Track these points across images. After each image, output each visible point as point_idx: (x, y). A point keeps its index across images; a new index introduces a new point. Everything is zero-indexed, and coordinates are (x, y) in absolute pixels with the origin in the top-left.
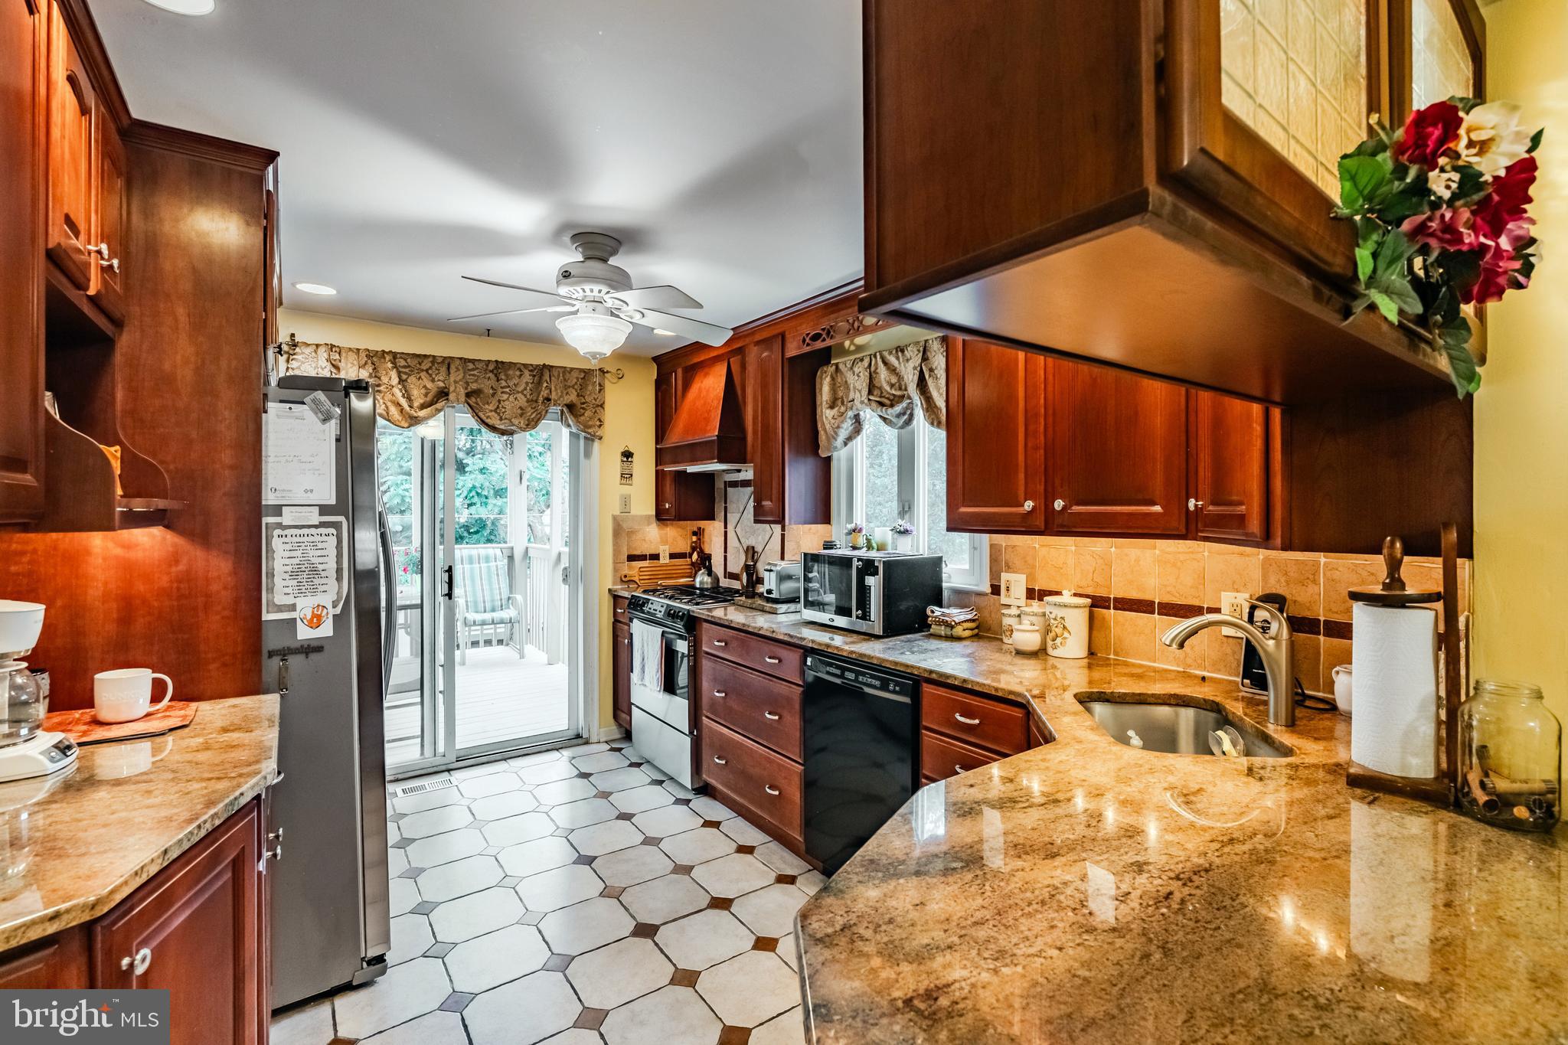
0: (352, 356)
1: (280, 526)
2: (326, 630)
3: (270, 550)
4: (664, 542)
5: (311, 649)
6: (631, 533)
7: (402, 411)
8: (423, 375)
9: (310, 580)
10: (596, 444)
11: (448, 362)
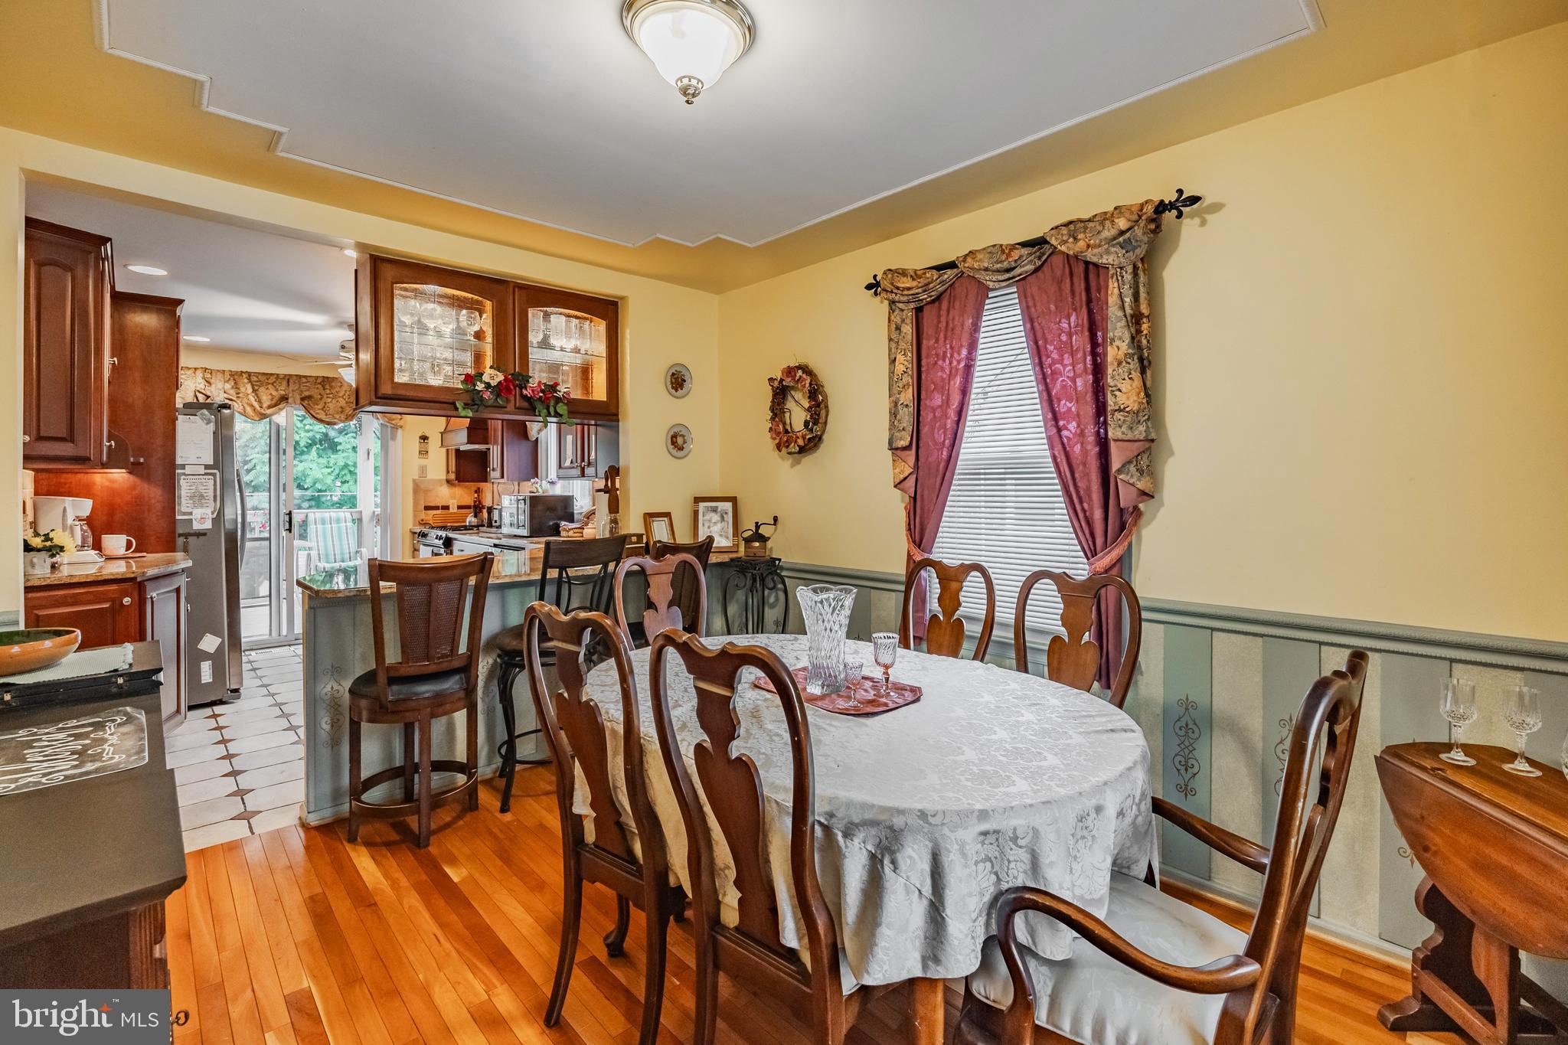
0: (220, 375)
1: (184, 474)
2: (208, 525)
3: (180, 486)
4: (453, 497)
5: (200, 534)
6: (427, 491)
7: (255, 410)
8: (270, 386)
9: (200, 500)
10: (400, 431)
11: (288, 378)
